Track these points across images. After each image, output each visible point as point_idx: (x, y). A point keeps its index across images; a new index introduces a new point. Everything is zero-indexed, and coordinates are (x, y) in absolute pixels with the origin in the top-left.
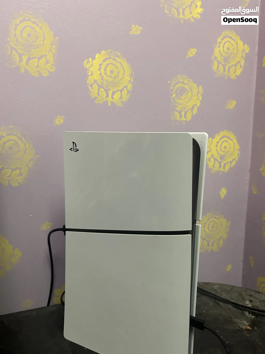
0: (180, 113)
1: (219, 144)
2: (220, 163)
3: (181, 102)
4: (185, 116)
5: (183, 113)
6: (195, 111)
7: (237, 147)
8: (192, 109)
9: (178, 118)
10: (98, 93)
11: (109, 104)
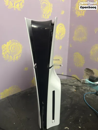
0: (44, 15)
1: (59, 29)
2: (59, 36)
3: (45, 10)
4: (47, 17)
5: (46, 15)
6: (50, 15)
7: (65, 30)
8: (49, 14)
9: (44, 17)
10: (9, 4)
11: (15, 9)
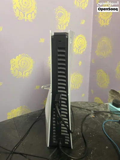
1: (78, 41)
5: (62, 26)
7: (86, 42)
8: (66, 24)
10: (19, 15)
11: (26, 21)
